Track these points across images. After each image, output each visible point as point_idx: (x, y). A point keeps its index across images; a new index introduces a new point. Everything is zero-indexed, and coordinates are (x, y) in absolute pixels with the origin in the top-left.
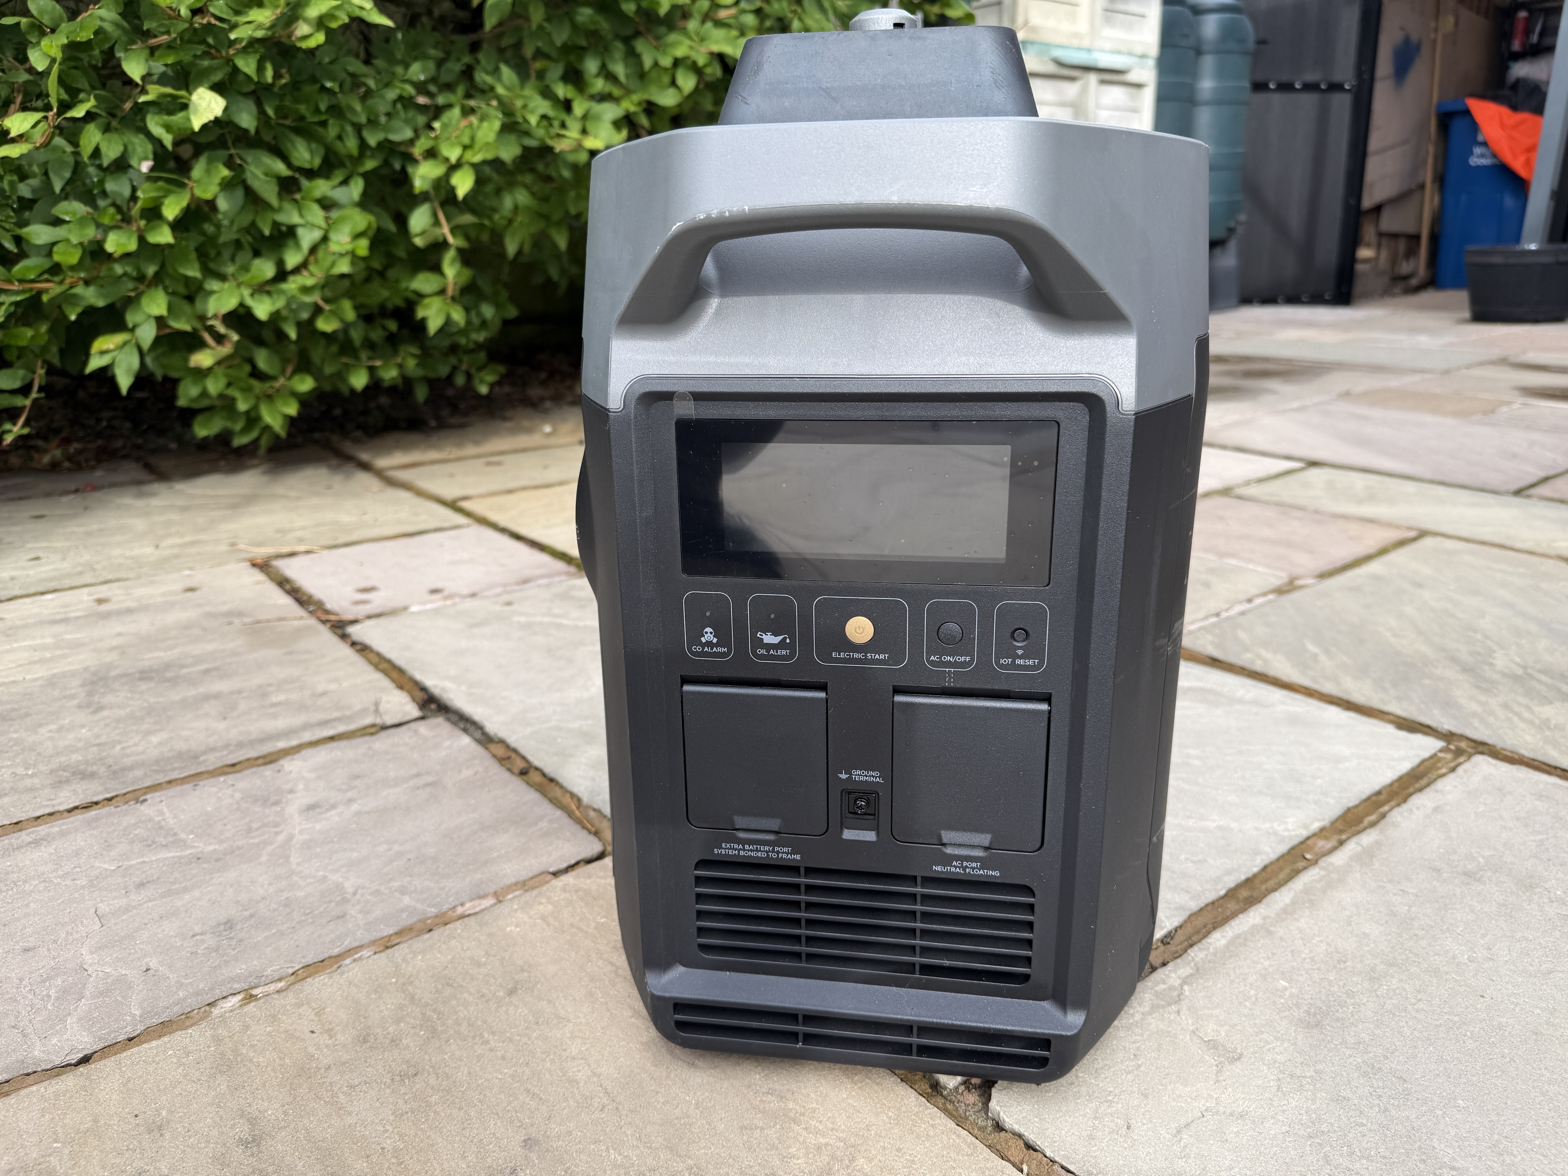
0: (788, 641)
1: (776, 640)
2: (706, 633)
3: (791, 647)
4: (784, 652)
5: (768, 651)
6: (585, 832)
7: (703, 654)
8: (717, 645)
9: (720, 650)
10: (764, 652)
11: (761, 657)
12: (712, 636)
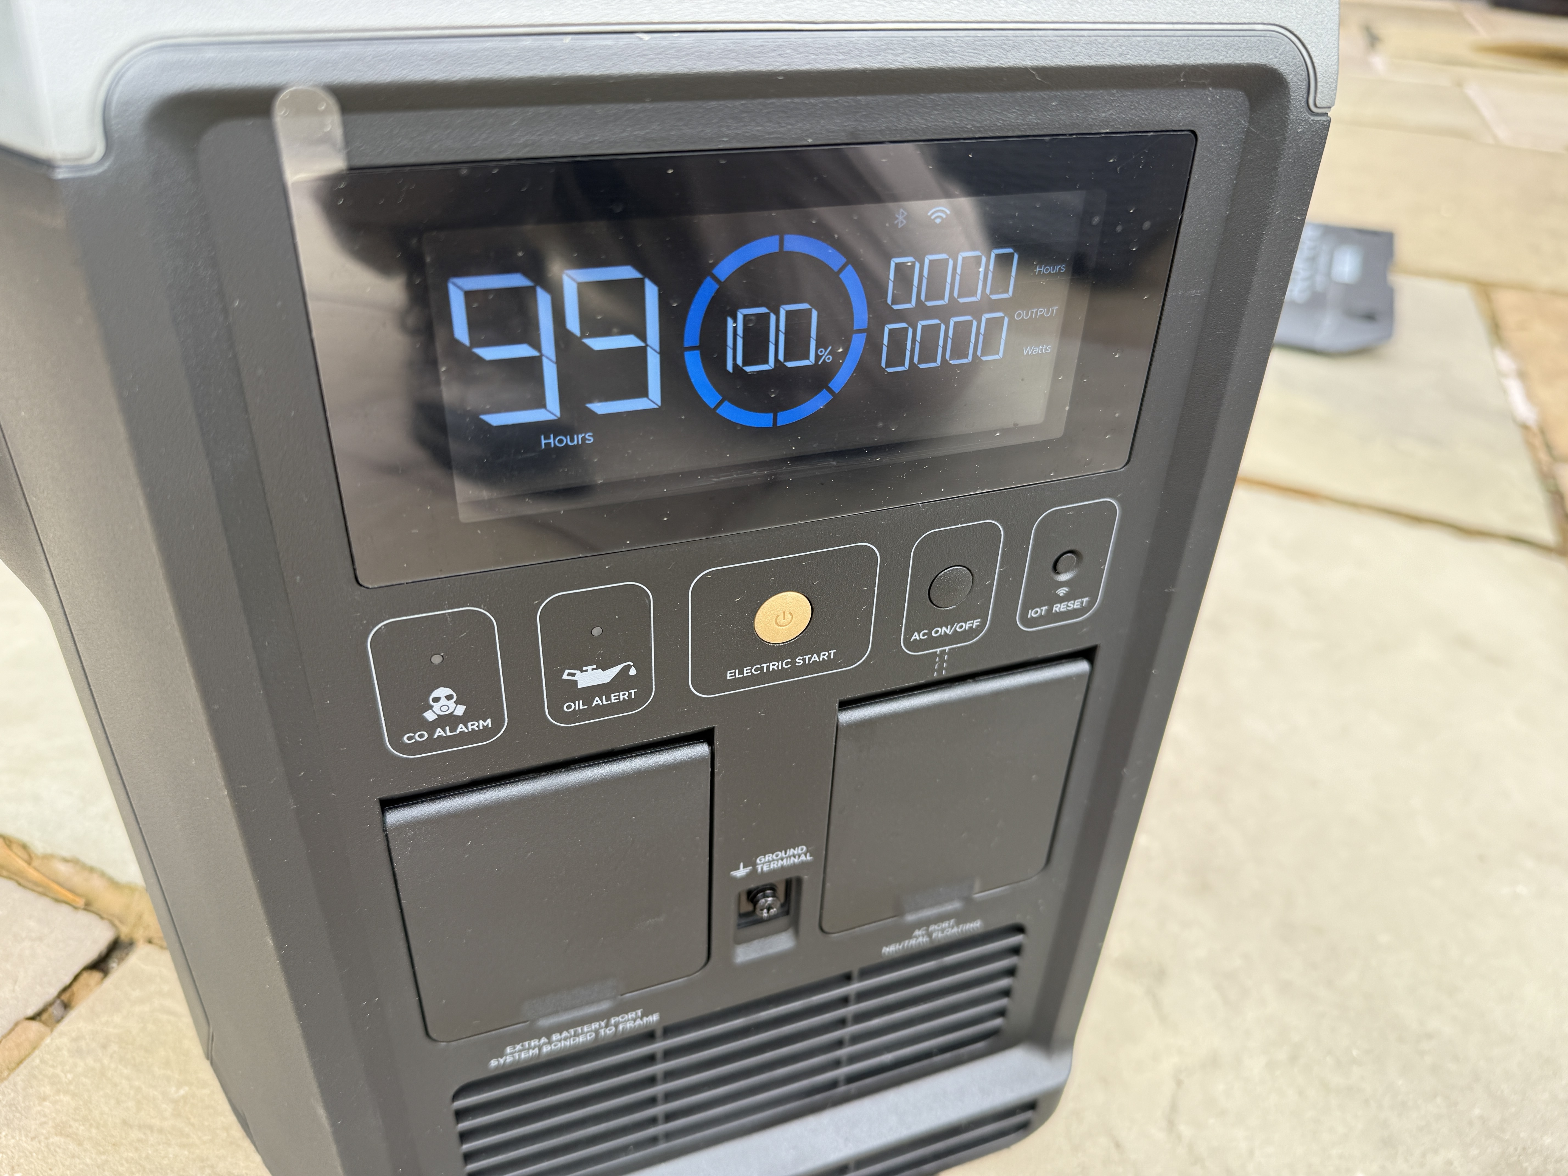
0: (633, 672)
1: (606, 676)
2: (437, 700)
3: (641, 682)
4: (624, 696)
5: (588, 702)
6: (65, 909)
7: (433, 743)
8: (464, 719)
9: (473, 726)
10: (579, 705)
11: (576, 715)
12: (451, 703)
